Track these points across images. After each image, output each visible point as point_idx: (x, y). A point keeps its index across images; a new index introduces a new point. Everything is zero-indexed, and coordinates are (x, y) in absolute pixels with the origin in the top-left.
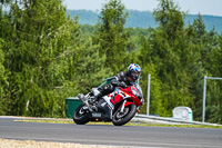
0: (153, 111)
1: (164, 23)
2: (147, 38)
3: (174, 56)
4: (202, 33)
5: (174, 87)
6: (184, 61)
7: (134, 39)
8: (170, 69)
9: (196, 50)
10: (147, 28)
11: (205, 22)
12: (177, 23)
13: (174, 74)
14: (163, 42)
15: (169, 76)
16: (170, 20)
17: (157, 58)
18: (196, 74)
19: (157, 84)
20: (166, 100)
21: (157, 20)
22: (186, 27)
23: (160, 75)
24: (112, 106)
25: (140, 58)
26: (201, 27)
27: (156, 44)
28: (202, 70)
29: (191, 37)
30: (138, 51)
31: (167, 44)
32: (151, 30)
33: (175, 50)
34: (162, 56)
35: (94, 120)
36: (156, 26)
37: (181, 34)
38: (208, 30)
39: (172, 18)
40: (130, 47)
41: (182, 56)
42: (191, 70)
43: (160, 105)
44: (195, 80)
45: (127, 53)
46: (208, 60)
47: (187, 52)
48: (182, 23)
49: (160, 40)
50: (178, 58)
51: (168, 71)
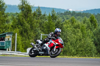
0: (18, 50)
1: (23, 11)
2: (15, 17)
3: (27, 25)
4: (40, 15)
5: (27, 39)
6: (32, 27)
7: (9, 18)
8: (26, 31)
9: (37, 22)
10: (15, 13)
11: (41, 10)
12: (29, 11)
13: (28, 33)
14: (23, 19)
15: (25, 34)
16: (26, 9)
17: (20, 26)
18: (37, 33)
19: (20, 38)
20: (24, 45)
21: (20, 9)
22: (33, 12)
23: (21, 34)
24: (49, 48)
25: (12, 26)
26: (40, 12)
27: (19, 20)
28: (40, 31)
29: (35, 17)
30: (11, 23)
31: (24, 20)
32: (17, 13)
33: (28, 23)
34: (22, 25)
35: (39, 55)
36: (19, 12)
37: (31, 15)
38: (43, 13)
39: (27, 8)
40: (7, 21)
41: (31, 25)
42: (35, 31)
43: (21, 47)
44: (37, 36)
45: (6, 24)
46: (43, 27)
47: (33, 24)
48: (31, 11)
49: (21, 18)
50: (29, 26)
51: (25, 32)
